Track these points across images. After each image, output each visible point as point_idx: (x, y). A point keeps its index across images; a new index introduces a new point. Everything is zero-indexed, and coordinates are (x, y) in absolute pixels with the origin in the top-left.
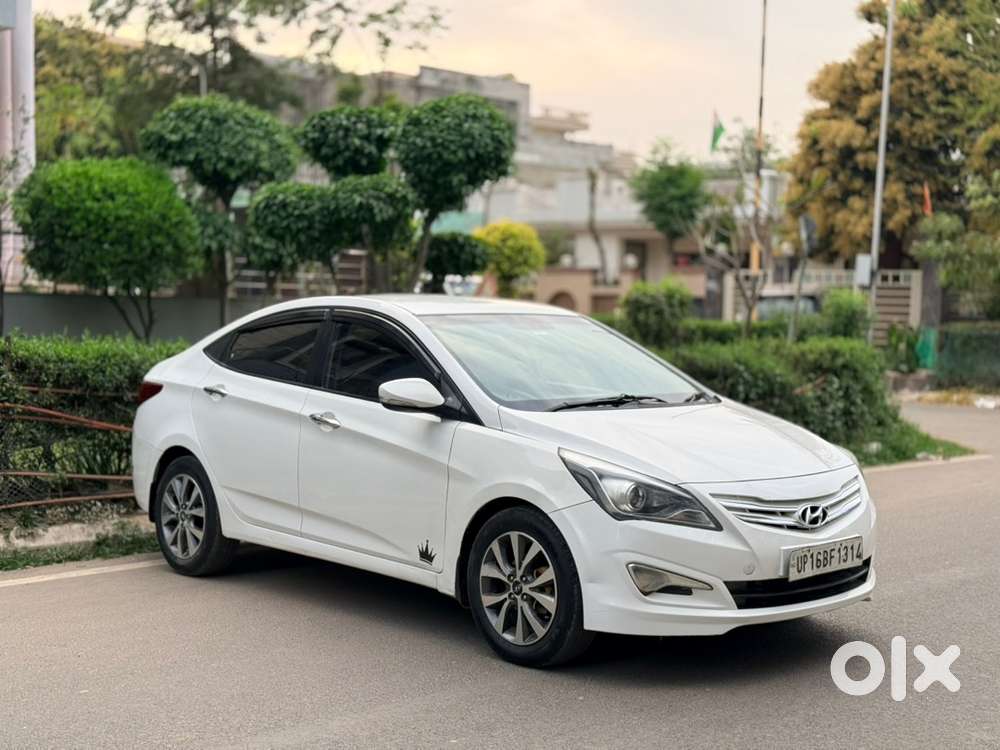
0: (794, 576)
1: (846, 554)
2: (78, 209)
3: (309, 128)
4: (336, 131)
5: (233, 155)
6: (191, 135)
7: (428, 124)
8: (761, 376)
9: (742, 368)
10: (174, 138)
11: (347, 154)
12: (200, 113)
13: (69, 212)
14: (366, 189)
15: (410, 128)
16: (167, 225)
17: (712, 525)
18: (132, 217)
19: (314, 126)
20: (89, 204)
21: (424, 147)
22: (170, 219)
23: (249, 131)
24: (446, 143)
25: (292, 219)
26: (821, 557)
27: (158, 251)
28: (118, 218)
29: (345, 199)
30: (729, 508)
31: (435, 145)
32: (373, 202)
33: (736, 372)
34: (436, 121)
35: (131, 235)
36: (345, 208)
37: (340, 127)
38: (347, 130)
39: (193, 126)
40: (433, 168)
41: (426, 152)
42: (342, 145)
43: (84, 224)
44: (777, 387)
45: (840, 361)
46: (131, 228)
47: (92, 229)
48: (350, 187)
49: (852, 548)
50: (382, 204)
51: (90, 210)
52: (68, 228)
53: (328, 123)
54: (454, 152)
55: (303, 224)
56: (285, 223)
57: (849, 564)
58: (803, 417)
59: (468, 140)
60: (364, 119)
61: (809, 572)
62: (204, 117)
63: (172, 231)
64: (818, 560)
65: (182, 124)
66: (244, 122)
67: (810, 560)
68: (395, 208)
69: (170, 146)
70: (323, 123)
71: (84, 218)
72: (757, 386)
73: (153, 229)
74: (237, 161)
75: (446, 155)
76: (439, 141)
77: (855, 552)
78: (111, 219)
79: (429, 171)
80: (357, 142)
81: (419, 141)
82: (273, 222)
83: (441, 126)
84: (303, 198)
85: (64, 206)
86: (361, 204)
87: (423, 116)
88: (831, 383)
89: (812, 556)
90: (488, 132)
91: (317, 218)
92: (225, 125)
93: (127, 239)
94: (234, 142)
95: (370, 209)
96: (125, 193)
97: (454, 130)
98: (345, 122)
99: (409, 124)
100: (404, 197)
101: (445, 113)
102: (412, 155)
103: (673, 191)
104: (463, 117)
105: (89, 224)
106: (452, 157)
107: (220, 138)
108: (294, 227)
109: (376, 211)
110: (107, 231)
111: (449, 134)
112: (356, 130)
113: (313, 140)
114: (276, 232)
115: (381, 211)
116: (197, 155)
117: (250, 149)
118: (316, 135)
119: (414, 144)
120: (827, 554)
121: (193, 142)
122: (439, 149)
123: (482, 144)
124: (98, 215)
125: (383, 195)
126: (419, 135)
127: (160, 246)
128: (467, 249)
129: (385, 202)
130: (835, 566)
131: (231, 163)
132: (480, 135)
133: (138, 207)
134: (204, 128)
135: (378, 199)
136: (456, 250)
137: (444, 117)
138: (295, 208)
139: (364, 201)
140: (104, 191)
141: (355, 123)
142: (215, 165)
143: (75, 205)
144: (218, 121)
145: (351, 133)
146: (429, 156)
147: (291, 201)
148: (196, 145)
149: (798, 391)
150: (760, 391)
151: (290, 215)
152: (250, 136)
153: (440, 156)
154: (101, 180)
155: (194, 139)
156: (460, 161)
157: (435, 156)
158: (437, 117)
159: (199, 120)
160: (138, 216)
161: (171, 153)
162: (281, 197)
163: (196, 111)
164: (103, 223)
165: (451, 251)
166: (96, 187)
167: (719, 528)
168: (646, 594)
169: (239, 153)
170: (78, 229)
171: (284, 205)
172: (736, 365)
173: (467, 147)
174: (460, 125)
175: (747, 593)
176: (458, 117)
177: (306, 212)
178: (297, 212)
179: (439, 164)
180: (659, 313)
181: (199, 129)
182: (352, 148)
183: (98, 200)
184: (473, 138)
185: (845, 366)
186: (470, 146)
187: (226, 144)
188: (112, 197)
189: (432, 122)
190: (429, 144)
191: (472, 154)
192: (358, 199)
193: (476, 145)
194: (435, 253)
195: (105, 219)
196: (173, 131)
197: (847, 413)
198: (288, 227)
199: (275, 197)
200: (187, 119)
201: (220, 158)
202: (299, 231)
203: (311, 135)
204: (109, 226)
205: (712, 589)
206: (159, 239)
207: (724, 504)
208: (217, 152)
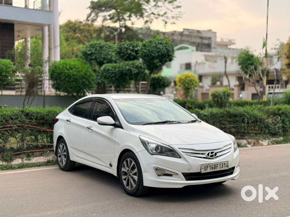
0: (203, 171)
1: (223, 166)
2: (63, 73)
3: (117, 49)
4: (124, 49)
5: (105, 57)
6: (94, 51)
7: (148, 46)
8: (253, 116)
9: (246, 114)
10: (89, 52)
11: (127, 55)
12: (97, 45)
13: (61, 73)
14: (130, 65)
15: (143, 47)
16: (86, 76)
17: (179, 157)
18: (77, 74)
19: (118, 48)
20: (66, 71)
21: (146, 52)
22: (87, 74)
23: (110, 50)
24: (153, 51)
25: (110, 74)
26: (213, 167)
27: (84, 83)
28: (73, 75)
29: (124, 68)
30: (183, 152)
31: (149, 52)
32: (132, 68)
33: (244, 115)
34: (150, 45)
35: (77, 79)
36: (124, 70)
37: (125, 48)
38: (127, 48)
39: (94, 49)
40: (149, 58)
41: (147, 54)
42: (125, 53)
43: (64, 77)
44: (258, 119)
45: (281, 112)
46: (77, 77)
47: (67, 78)
48: (126, 64)
49: (225, 164)
50: (134, 69)
51: (66, 73)
52: (61, 78)
53: (122, 47)
54: (155, 54)
55: (114, 75)
56: (109, 75)
57: (224, 169)
58: (268, 128)
59: (159, 50)
60: (132, 45)
61: (209, 170)
62: (97, 47)
63: (88, 78)
64: (212, 167)
65: (91, 49)
66: (108, 47)
67: (209, 167)
68: (138, 70)
69: (88, 55)
70: (121, 47)
71: (65, 75)
72: (251, 119)
73: (83, 77)
74: (106, 58)
75: (152, 54)
76: (150, 50)
77: (226, 165)
78: (71, 75)
79: (148, 59)
80: (130, 52)
81: (145, 51)
82: (106, 75)
83: (151, 46)
84: (113, 68)
85: (59, 72)
86: (128, 69)
87: (147, 43)
88: (278, 118)
89: (210, 166)
90: (165, 47)
91: (117, 73)
92: (103, 49)
93: (76, 80)
94: (105, 53)
95: (131, 70)
96: (75, 68)
97: (155, 47)
98: (126, 46)
99: (143, 46)
100: (141, 67)
101: (152, 43)
102: (143, 55)
103: (249, 62)
104: (157, 44)
105: (66, 77)
106: (154, 55)
107: (101, 52)
108: (111, 76)
109: (133, 71)
110: (71, 78)
111: (153, 48)
112: (129, 49)
113: (118, 52)
114: (107, 77)
115: (134, 71)
116: (96, 57)
117: (109, 55)
118: (119, 50)
119: (144, 52)
120: (216, 166)
121: (94, 53)
122: (151, 53)
123: (163, 51)
124: (68, 74)
125: (134, 66)
126: (145, 49)
127: (85, 82)
128: (162, 80)
129: (135, 68)
130: (218, 169)
131: (104, 59)
132: (162, 48)
133: (79, 72)
134: (97, 50)
135: (133, 67)
136: (159, 81)
137: (152, 44)
138: (111, 71)
139: (129, 68)
140: (70, 67)
141: (129, 47)
142: (100, 59)
143: (63, 72)
144: (101, 47)
145: (128, 49)
146: (148, 55)
147: (110, 69)
148: (95, 54)
149: (266, 121)
150: (252, 121)
151: (110, 73)
152: (110, 51)
153: (151, 55)
154: (69, 65)
155: (95, 53)
156: (157, 56)
157: (149, 55)
158: (150, 44)
159: (96, 47)
160: (79, 74)
161: (89, 57)
162: (107, 68)
163: (95, 45)
164: (69, 76)
166: (68, 67)
167: (180, 158)
168: (159, 176)
169: (106, 56)
170: (63, 78)
171: (108, 70)
172: (244, 113)
173: (158, 52)
174: (157, 46)
175: (188, 176)
176: (156, 44)
177: (114, 72)
178: (112, 72)
179: (151, 57)
180: (221, 98)
181: (96, 50)
182: (128, 53)
183: (68, 70)
184: (160, 49)
185: (283, 113)
186: (159, 52)
187: (103, 54)
188: (72, 69)
189: (149, 45)
190: (148, 51)
191: (160, 54)
192: (128, 68)
193: (161, 51)
194: (153, 82)
195: (70, 75)
196: (89, 51)
197: (283, 127)
198: (109, 76)
199: (106, 68)
200: (93, 47)
201: (101, 58)
202: (113, 77)
203: (117, 50)
204: (71, 77)
205: (178, 175)
206: (84, 80)
207: (182, 151)
208: (100, 56)
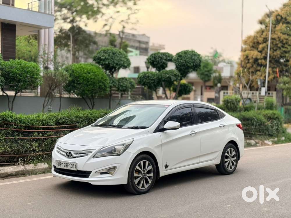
2: (81, 76)
3: (151, 57)
4: (159, 58)
5: (118, 62)
6: (107, 57)
7: (184, 57)
8: (259, 120)
9: (255, 118)
10: (103, 58)
11: (161, 64)
12: (109, 51)
13: (79, 77)
14: (169, 73)
15: (178, 58)
16: (102, 80)
18: (95, 78)
19: (152, 57)
20: (84, 75)
21: (183, 62)
22: (103, 79)
23: (121, 56)
24: (189, 62)
25: (150, 80)
27: (100, 87)
28: (91, 79)
29: (163, 75)
31: (186, 62)
32: (171, 76)
33: (253, 118)
34: (186, 56)
35: (94, 83)
36: (164, 78)
37: (159, 57)
38: (161, 58)
39: (107, 55)
40: (185, 68)
41: (183, 64)
42: (160, 62)
43: (83, 80)
44: (262, 123)
45: (276, 116)
46: (94, 81)
47: (85, 81)
48: (165, 72)
50: (173, 77)
51: (84, 76)
52: (78, 81)
53: (156, 56)
54: (191, 64)
55: (152, 81)
56: (148, 81)
58: (268, 130)
59: (194, 61)
60: (165, 55)
62: (110, 52)
63: (104, 82)
65: (104, 54)
66: (120, 54)
68: (176, 78)
69: (101, 60)
70: (155, 56)
71: (83, 79)
72: (258, 122)
73: (100, 81)
74: (119, 64)
75: (188, 64)
76: (187, 61)
78: (90, 79)
79: (184, 68)
80: (164, 61)
81: (181, 61)
82: (145, 81)
83: (187, 57)
84: (152, 75)
85: (78, 76)
86: (168, 77)
87: (182, 55)
88: (274, 122)
90: (198, 59)
91: (156, 80)
92: (115, 55)
94: (118, 59)
95: (170, 78)
96: (92, 72)
97: (190, 58)
98: (161, 56)
99: (178, 57)
100: (178, 75)
101: (188, 54)
102: (180, 64)
104: (192, 55)
105: (84, 80)
106: (190, 65)
107: (114, 58)
108: (150, 82)
109: (172, 78)
110: (88, 82)
111: (189, 59)
112: (163, 58)
113: (152, 60)
114: (146, 83)
115: (173, 78)
116: (109, 62)
117: (122, 61)
118: (153, 59)
119: (180, 62)
121: (108, 59)
122: (187, 63)
123: (197, 62)
124: (86, 78)
125: (173, 74)
126: (181, 59)
127: (101, 86)
128: (188, 87)
129: (174, 76)
131: (117, 64)
132: (197, 60)
133: (96, 76)
134: (110, 55)
135: (172, 75)
136: (186, 88)
137: (188, 55)
138: (151, 78)
139: (169, 76)
140: (87, 72)
141: (163, 56)
142: (113, 65)
143: (80, 75)
144: (114, 54)
145: (162, 59)
146: (184, 65)
147: (150, 76)
148: (108, 60)
149: (266, 124)
150: (259, 124)
151: (150, 79)
152: (121, 57)
153: (187, 65)
154: (86, 69)
155: (108, 58)
156: (192, 66)
157: (186, 65)
158: (185, 55)
159: (109, 53)
160: (96, 78)
161: (102, 62)
162: (147, 75)
163: (108, 51)
164: (87, 80)
165: (184, 88)
166: (86, 71)
169: (119, 62)
170: (81, 81)
171: (148, 77)
172: (254, 117)
173: (193, 63)
174: (192, 57)
176: (191, 55)
177: (153, 78)
178: (151, 79)
179: (186, 67)
181: (109, 55)
182: (163, 62)
183: (86, 74)
184: (195, 60)
185: (277, 118)
186: (194, 62)
187: (116, 59)
188: (89, 73)
189: (185, 56)
190: (184, 62)
191: (195, 64)
193: (196, 62)
194: (181, 88)
195: (88, 79)
196: (103, 56)
197: (277, 129)
198: (149, 82)
199: (146, 75)
200: (106, 53)
201: (115, 63)
202: (152, 83)
203: (152, 59)
204: (89, 81)
206: (101, 84)
208: (114, 62)
